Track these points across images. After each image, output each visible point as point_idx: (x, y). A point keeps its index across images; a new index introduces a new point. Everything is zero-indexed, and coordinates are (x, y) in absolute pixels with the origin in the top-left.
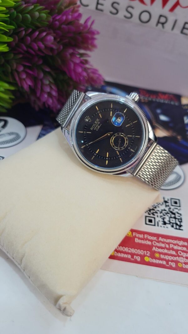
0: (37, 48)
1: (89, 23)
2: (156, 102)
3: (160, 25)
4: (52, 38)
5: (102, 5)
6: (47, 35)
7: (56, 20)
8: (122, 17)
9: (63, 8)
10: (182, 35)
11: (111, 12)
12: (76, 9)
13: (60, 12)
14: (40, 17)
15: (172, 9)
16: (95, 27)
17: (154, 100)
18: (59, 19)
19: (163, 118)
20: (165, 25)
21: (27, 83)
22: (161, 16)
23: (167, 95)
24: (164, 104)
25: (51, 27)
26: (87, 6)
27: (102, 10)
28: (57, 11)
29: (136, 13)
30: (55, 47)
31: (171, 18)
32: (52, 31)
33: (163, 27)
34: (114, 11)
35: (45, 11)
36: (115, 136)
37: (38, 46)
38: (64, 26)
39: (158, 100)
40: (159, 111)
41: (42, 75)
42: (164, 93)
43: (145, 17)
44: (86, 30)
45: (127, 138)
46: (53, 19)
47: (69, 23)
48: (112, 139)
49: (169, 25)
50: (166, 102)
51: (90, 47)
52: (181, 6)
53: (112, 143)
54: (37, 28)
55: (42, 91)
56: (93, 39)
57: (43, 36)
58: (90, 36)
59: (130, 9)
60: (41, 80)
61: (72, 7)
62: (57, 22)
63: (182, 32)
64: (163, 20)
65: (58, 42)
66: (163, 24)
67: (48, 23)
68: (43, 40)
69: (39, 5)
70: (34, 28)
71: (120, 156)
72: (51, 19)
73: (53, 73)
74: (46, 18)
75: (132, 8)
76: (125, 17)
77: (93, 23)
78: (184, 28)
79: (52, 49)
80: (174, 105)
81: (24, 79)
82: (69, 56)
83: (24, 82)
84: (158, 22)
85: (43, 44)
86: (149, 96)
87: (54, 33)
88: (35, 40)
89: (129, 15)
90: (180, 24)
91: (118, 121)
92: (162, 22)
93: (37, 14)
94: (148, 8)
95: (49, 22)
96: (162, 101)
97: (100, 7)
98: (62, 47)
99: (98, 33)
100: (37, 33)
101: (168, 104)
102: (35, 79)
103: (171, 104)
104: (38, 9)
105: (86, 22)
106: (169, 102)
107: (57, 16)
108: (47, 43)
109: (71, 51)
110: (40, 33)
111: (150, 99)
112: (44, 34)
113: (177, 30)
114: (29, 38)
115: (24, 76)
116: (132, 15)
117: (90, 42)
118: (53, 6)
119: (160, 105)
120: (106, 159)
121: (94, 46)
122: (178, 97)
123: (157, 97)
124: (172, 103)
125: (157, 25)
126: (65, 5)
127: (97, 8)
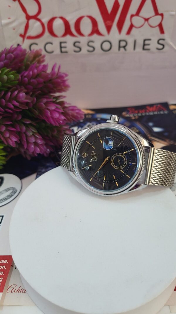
0: (12, 106)
1: (56, 70)
2: (146, 116)
3: (122, 49)
4: (24, 94)
5: (65, 47)
6: (18, 93)
7: (25, 77)
8: (87, 52)
9: (29, 63)
10: (145, 51)
11: (75, 51)
12: (42, 60)
13: (27, 67)
14: (8, 79)
15: (129, 32)
16: (63, 70)
17: (144, 114)
18: (27, 75)
19: (156, 130)
20: (127, 47)
21: (13, 141)
22: (120, 41)
23: (155, 106)
24: (154, 116)
25: (21, 84)
26: (52, 52)
27: (66, 52)
28: (24, 67)
29: (97, 45)
30: (29, 101)
31: (130, 40)
32: (23, 88)
33: (125, 50)
34: (78, 49)
35: (12, 72)
36: (113, 158)
37: (13, 105)
38: (32, 80)
39: (147, 114)
40: (151, 124)
41: (24, 128)
42: (151, 105)
43: (106, 46)
44: (55, 76)
45: (124, 156)
46: (22, 76)
47: (37, 76)
48: (112, 162)
49: (130, 47)
50: (156, 113)
51: (63, 88)
52: (136, 27)
53: (113, 165)
54: (9, 88)
55: (28, 142)
56: (64, 82)
57: (15, 95)
58: (59, 80)
59: (91, 44)
60: (25, 133)
61: (37, 59)
62: (26, 79)
63: (144, 49)
64: (123, 44)
65: (31, 96)
66: (124, 47)
67: (17, 82)
68: (16, 98)
69: (6, 68)
70: (6, 89)
71: (125, 174)
72: (19, 76)
73: (34, 123)
74: (15, 78)
75: (93, 42)
76: (88, 51)
77: (59, 68)
78: (144, 45)
79: (27, 104)
80: (165, 114)
81: (9, 137)
82: (44, 106)
83: (10, 140)
84: (120, 47)
85: (17, 102)
86: (139, 112)
87: (26, 88)
88: (10, 100)
89: (91, 49)
90: (140, 42)
91: (110, 144)
92: (122, 45)
93: (5, 77)
94: (107, 37)
95: (18, 80)
96: (152, 113)
97: (63, 50)
98: (36, 100)
99: (66, 75)
100: (9, 94)
101: (158, 115)
102: (19, 134)
103: (161, 115)
104: (6, 73)
105: (53, 69)
106: (159, 113)
107: (25, 73)
108: (20, 100)
109: (45, 100)
110: (12, 92)
111: (140, 115)
112: (16, 92)
113: (139, 49)
114: (4, 100)
115: (8, 135)
116: (94, 48)
117: (62, 84)
118: (20, 64)
119: (151, 118)
120: (115, 181)
121: (67, 87)
122: (165, 105)
123: (146, 112)
124: (162, 112)
125: (119, 49)
126: (31, 59)
127: (61, 52)
